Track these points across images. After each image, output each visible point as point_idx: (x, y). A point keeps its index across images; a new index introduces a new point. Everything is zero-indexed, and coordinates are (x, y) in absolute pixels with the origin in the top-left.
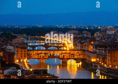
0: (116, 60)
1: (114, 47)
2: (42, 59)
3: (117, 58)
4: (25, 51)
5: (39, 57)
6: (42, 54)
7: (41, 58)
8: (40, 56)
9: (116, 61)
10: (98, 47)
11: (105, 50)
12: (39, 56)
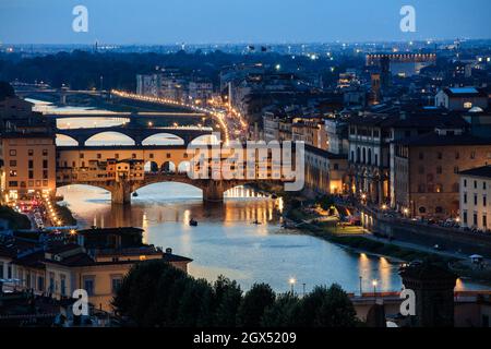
0: (430, 183)
2: (118, 183)
6: (118, 165)
7: (114, 180)
9: (430, 189)
10: (353, 133)
11: (384, 146)
12: (106, 172)
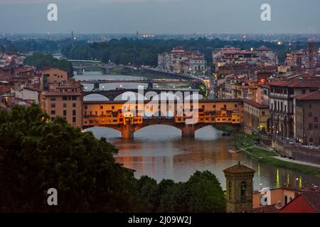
0: (316, 123)
1: (311, 91)
2: (126, 126)
3: (316, 119)
4: (74, 105)
5: (116, 121)
7: (123, 124)
8: (121, 120)
9: (316, 127)
10: (272, 92)
11: (290, 100)
12: (118, 119)
